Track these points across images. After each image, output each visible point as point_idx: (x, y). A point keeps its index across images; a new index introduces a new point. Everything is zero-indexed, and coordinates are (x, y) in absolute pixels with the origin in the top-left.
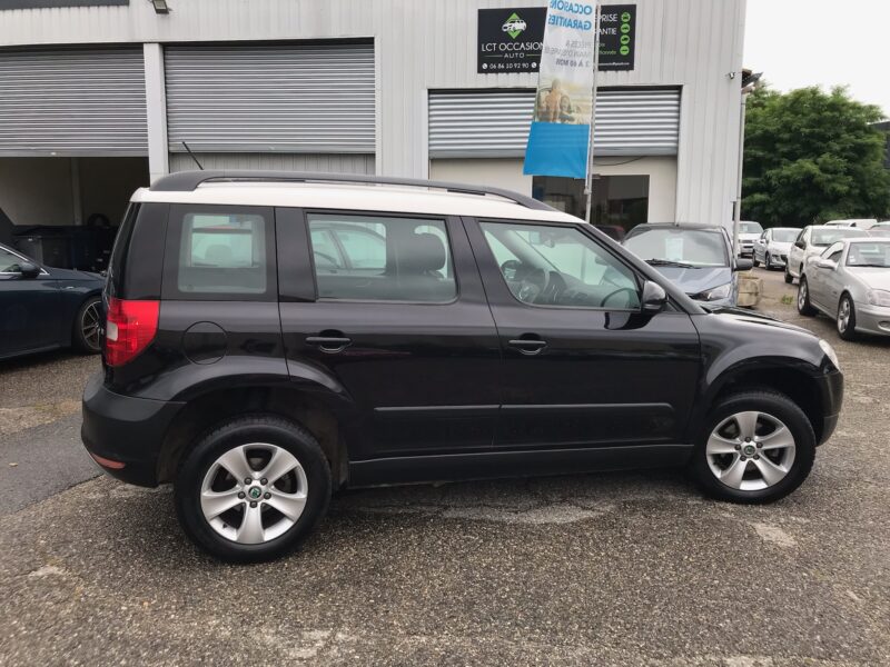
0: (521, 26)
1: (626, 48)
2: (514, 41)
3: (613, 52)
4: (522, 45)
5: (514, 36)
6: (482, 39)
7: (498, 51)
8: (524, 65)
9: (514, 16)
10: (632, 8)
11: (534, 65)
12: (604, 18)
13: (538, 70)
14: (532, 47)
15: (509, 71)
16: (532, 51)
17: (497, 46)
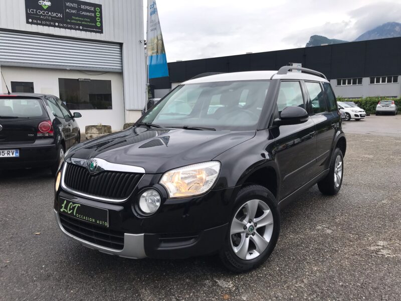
0: (49, 4)
1: (99, 23)
3: (93, 24)
4: (50, 13)
5: (45, 8)
6: (28, 6)
7: (37, 14)
8: (52, 23)
10: (100, 6)
11: (57, 24)
12: (88, 8)
13: (59, 27)
14: (55, 15)
15: (43, 25)
16: (55, 17)
17: (36, 12)
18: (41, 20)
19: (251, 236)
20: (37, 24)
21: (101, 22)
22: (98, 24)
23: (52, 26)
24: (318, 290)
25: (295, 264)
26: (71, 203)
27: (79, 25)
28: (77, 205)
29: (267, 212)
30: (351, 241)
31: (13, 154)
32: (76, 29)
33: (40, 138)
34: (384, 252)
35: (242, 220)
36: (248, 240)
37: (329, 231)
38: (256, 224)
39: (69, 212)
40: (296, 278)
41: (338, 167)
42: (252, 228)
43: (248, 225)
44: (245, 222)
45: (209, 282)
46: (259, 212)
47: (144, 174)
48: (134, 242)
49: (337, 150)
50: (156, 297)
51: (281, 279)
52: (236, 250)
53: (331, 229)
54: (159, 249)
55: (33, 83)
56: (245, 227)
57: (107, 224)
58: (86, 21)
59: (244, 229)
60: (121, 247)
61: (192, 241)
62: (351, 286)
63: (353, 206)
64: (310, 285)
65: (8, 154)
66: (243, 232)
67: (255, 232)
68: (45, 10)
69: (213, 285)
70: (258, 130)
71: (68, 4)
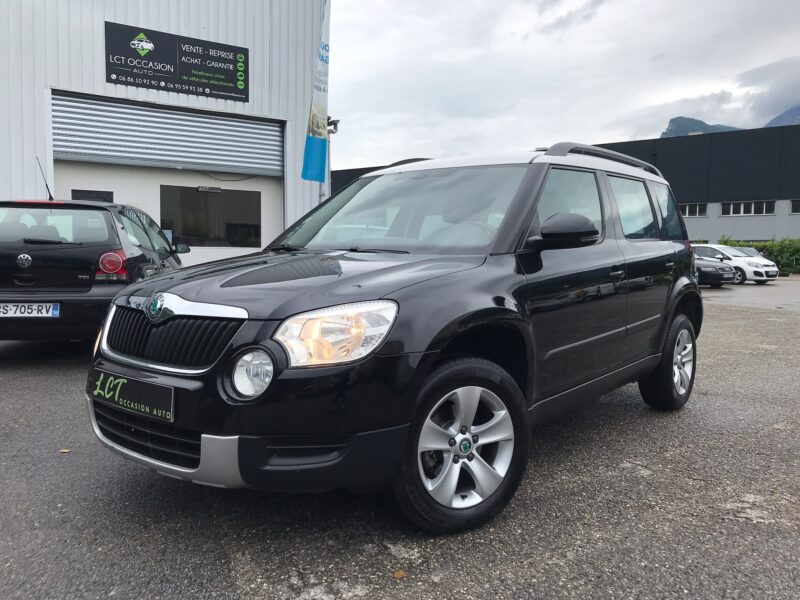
0: (149, 46)
1: (242, 83)
3: (230, 85)
4: (151, 64)
5: (143, 54)
6: (110, 50)
7: (126, 65)
8: (153, 83)
9: (142, 36)
10: (245, 51)
11: (163, 84)
12: (223, 54)
13: (166, 89)
14: (160, 67)
15: (138, 85)
16: (160, 71)
17: (126, 60)
18: (136, 76)
19: (466, 460)
20: (126, 83)
21: (246, 81)
22: (240, 85)
23: (153, 87)
24: (591, 571)
25: (558, 525)
26: (112, 378)
27: (204, 86)
28: (121, 381)
29: (502, 414)
30: (686, 491)
31: (47, 312)
32: (198, 94)
33: (101, 283)
34: (753, 514)
35: (447, 428)
36: (457, 468)
37: (645, 473)
38: (476, 438)
39: (108, 396)
40: (554, 550)
41: (684, 353)
42: (467, 445)
43: (459, 438)
44: (453, 430)
45: (373, 548)
46: (484, 414)
47: (245, 320)
48: (219, 450)
49: (681, 318)
50: (260, 567)
51: (522, 549)
52: (430, 485)
53: (650, 469)
54: (268, 468)
55: (112, 193)
56: (452, 442)
57: (170, 416)
58: (218, 80)
59: (451, 445)
60: (194, 463)
61: (334, 455)
62: (663, 569)
63: (708, 430)
64: (579, 562)
65: (39, 311)
66: (448, 451)
67: (475, 452)
68: (143, 58)
69: (380, 553)
70: (491, 255)
71: (185, 48)
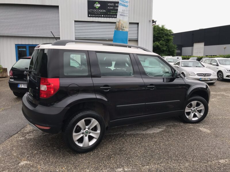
0: (99, 5)
2: (97, 9)
4: (99, 10)
5: (97, 8)
6: (89, 8)
7: (93, 12)
8: (100, 16)
9: (97, 3)
11: (102, 16)
13: (103, 17)
15: (96, 17)
16: (102, 12)
17: (93, 10)
18: (95, 14)
20: (93, 17)
27: (114, 15)
32: (112, 17)
71: (109, 4)
